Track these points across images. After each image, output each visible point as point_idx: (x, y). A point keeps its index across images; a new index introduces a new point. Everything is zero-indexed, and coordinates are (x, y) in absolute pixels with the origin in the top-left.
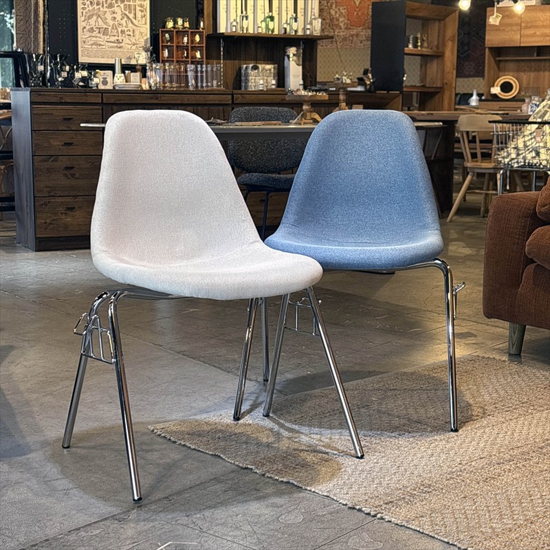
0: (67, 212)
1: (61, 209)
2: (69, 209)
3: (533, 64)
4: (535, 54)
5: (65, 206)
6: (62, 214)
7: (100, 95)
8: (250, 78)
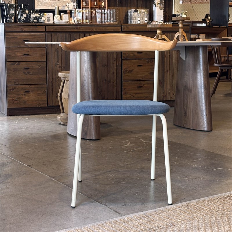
0: (25, 93)
1: (22, 92)
2: (26, 92)
5: (24, 90)
6: (22, 95)
7: (45, 26)
8: (133, 17)
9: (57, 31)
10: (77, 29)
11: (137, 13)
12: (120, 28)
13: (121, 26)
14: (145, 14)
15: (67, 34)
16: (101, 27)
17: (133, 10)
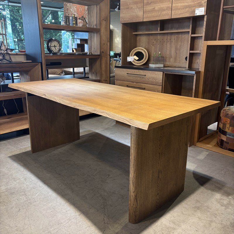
3: (159, 37)
4: (159, 29)
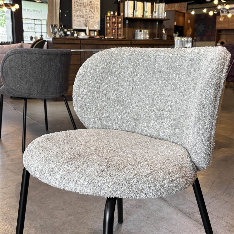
7: (80, 40)
8: (138, 35)
9: (88, 43)
10: (102, 42)
11: (141, 32)
12: (130, 42)
13: (131, 41)
14: (147, 33)
15: (95, 46)
16: (118, 41)
17: (139, 30)
